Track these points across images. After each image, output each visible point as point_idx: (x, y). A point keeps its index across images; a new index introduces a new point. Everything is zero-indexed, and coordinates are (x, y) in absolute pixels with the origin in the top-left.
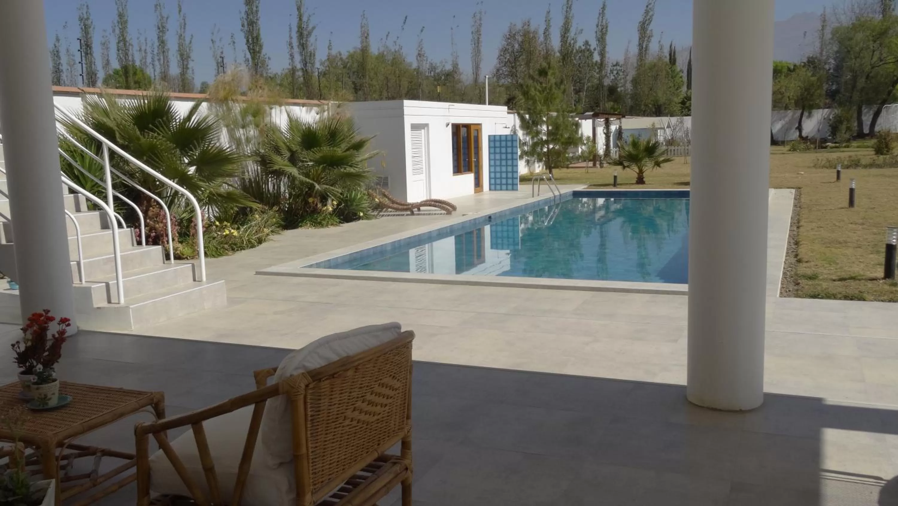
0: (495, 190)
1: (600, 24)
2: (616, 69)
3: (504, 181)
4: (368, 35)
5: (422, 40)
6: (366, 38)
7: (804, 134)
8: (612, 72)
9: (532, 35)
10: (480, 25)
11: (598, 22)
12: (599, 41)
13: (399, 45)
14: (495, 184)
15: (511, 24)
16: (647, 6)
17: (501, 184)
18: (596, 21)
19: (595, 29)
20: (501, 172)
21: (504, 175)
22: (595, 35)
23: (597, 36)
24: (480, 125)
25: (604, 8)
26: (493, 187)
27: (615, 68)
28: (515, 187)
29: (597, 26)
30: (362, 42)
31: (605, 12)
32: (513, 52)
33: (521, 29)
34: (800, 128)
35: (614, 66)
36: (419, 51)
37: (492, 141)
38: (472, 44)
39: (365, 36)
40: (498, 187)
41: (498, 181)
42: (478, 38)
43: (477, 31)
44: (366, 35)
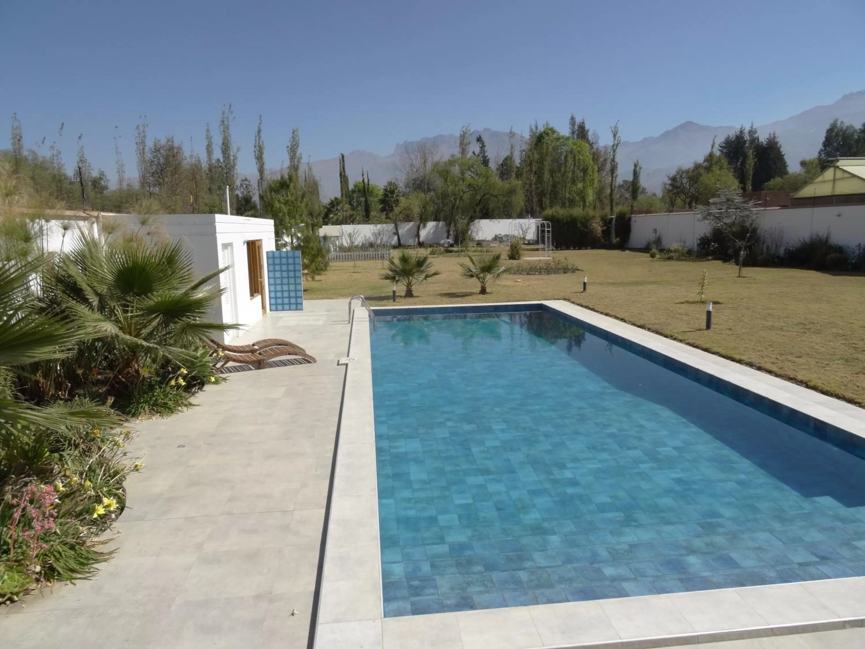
0: (277, 310)
1: (257, 145)
2: (246, 184)
3: (286, 301)
4: (21, 137)
5: (82, 147)
6: (19, 140)
7: (421, 239)
8: (242, 185)
9: (176, 151)
10: (145, 136)
11: (256, 143)
12: (258, 159)
13: (57, 150)
14: (276, 304)
15: (156, 139)
16: (293, 133)
17: (283, 304)
18: (254, 142)
19: (253, 148)
20: (282, 291)
21: (286, 294)
22: (254, 154)
23: (255, 155)
24: (260, 240)
25: (259, 131)
26: (274, 307)
27: (244, 182)
28: (299, 306)
29: (255, 146)
30: (13, 144)
31: (261, 134)
32: (159, 163)
33: (165, 144)
34: (418, 236)
35: (243, 181)
36: (80, 157)
37: (270, 258)
38: (137, 154)
39: (18, 139)
40: (280, 307)
41: (279, 301)
42: (144, 149)
43: (142, 142)
44: (18, 137)
